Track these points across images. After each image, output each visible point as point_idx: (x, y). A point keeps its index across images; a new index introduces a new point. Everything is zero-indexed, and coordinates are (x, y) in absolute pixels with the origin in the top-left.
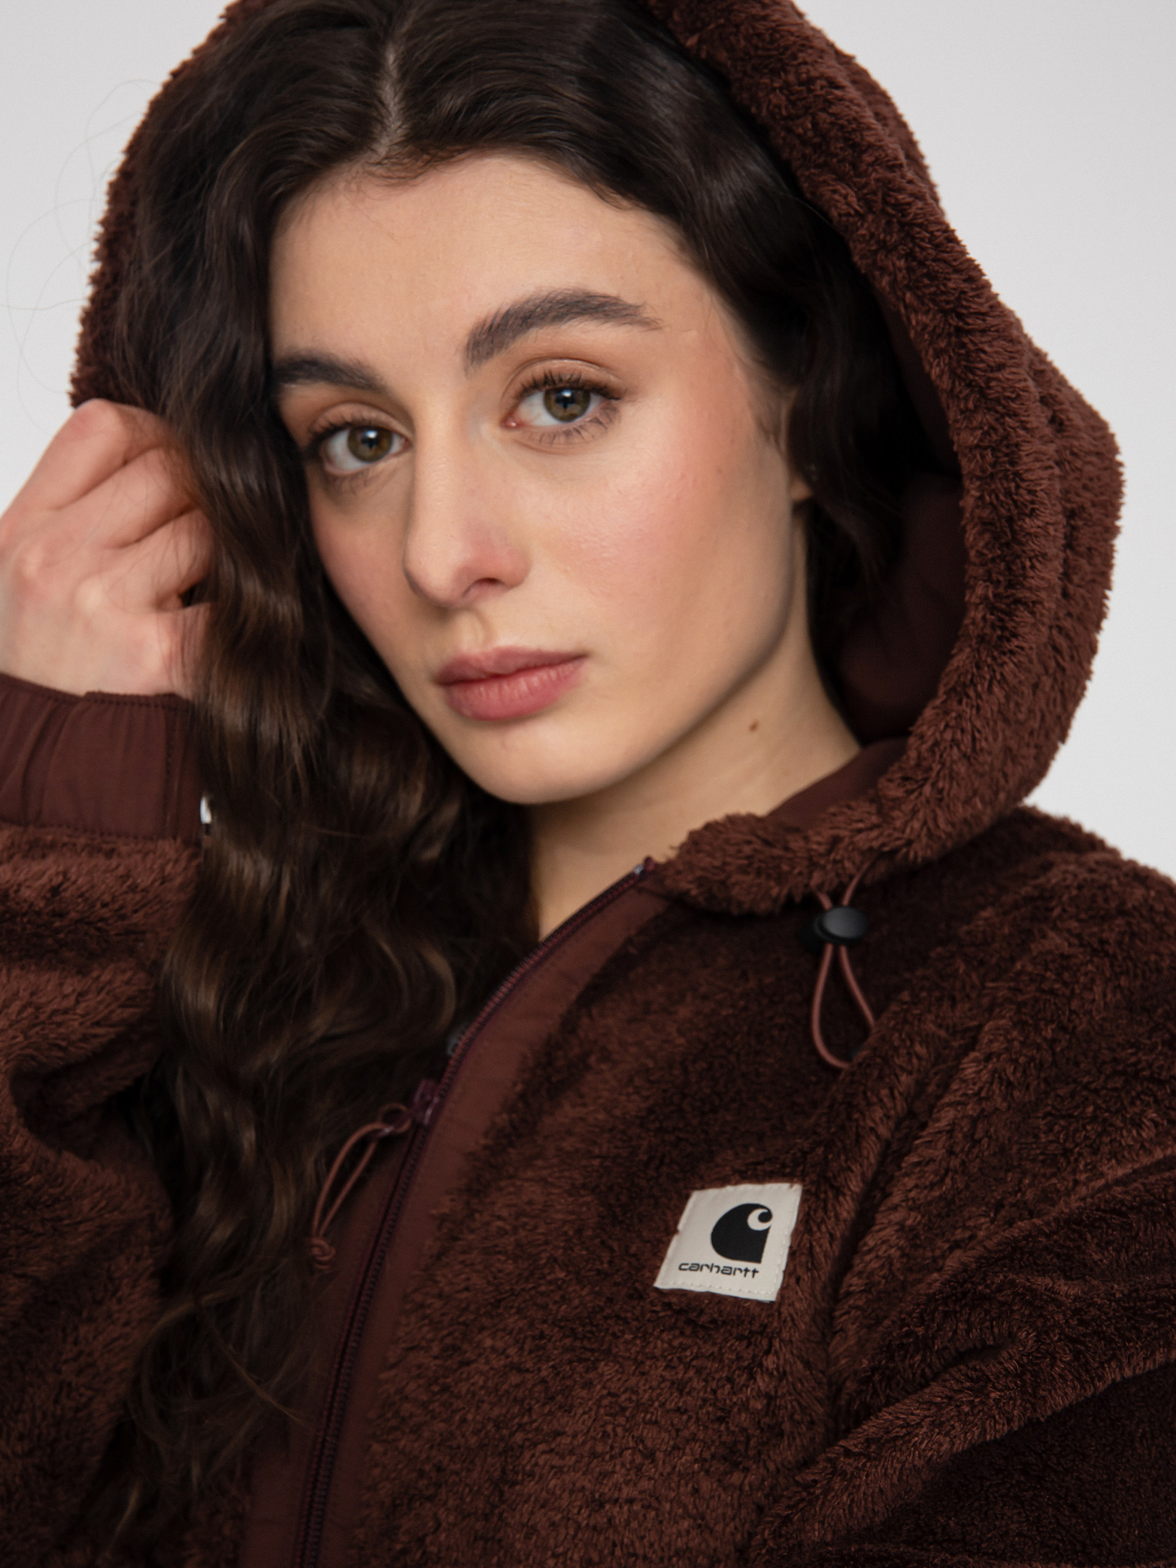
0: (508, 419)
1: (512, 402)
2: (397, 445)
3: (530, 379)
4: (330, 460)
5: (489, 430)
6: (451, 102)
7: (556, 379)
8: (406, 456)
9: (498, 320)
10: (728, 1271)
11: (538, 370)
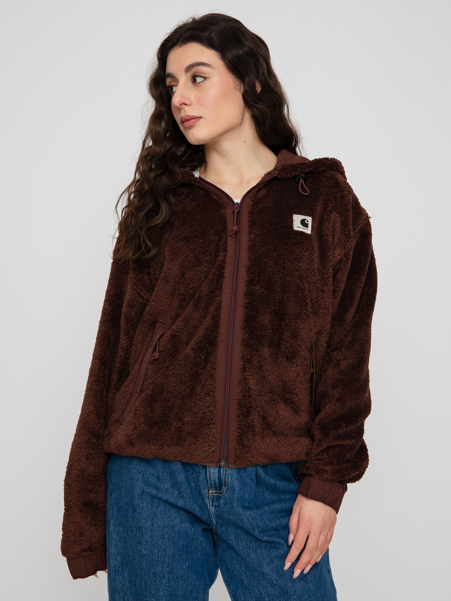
9: (189, 66)
10: (304, 228)
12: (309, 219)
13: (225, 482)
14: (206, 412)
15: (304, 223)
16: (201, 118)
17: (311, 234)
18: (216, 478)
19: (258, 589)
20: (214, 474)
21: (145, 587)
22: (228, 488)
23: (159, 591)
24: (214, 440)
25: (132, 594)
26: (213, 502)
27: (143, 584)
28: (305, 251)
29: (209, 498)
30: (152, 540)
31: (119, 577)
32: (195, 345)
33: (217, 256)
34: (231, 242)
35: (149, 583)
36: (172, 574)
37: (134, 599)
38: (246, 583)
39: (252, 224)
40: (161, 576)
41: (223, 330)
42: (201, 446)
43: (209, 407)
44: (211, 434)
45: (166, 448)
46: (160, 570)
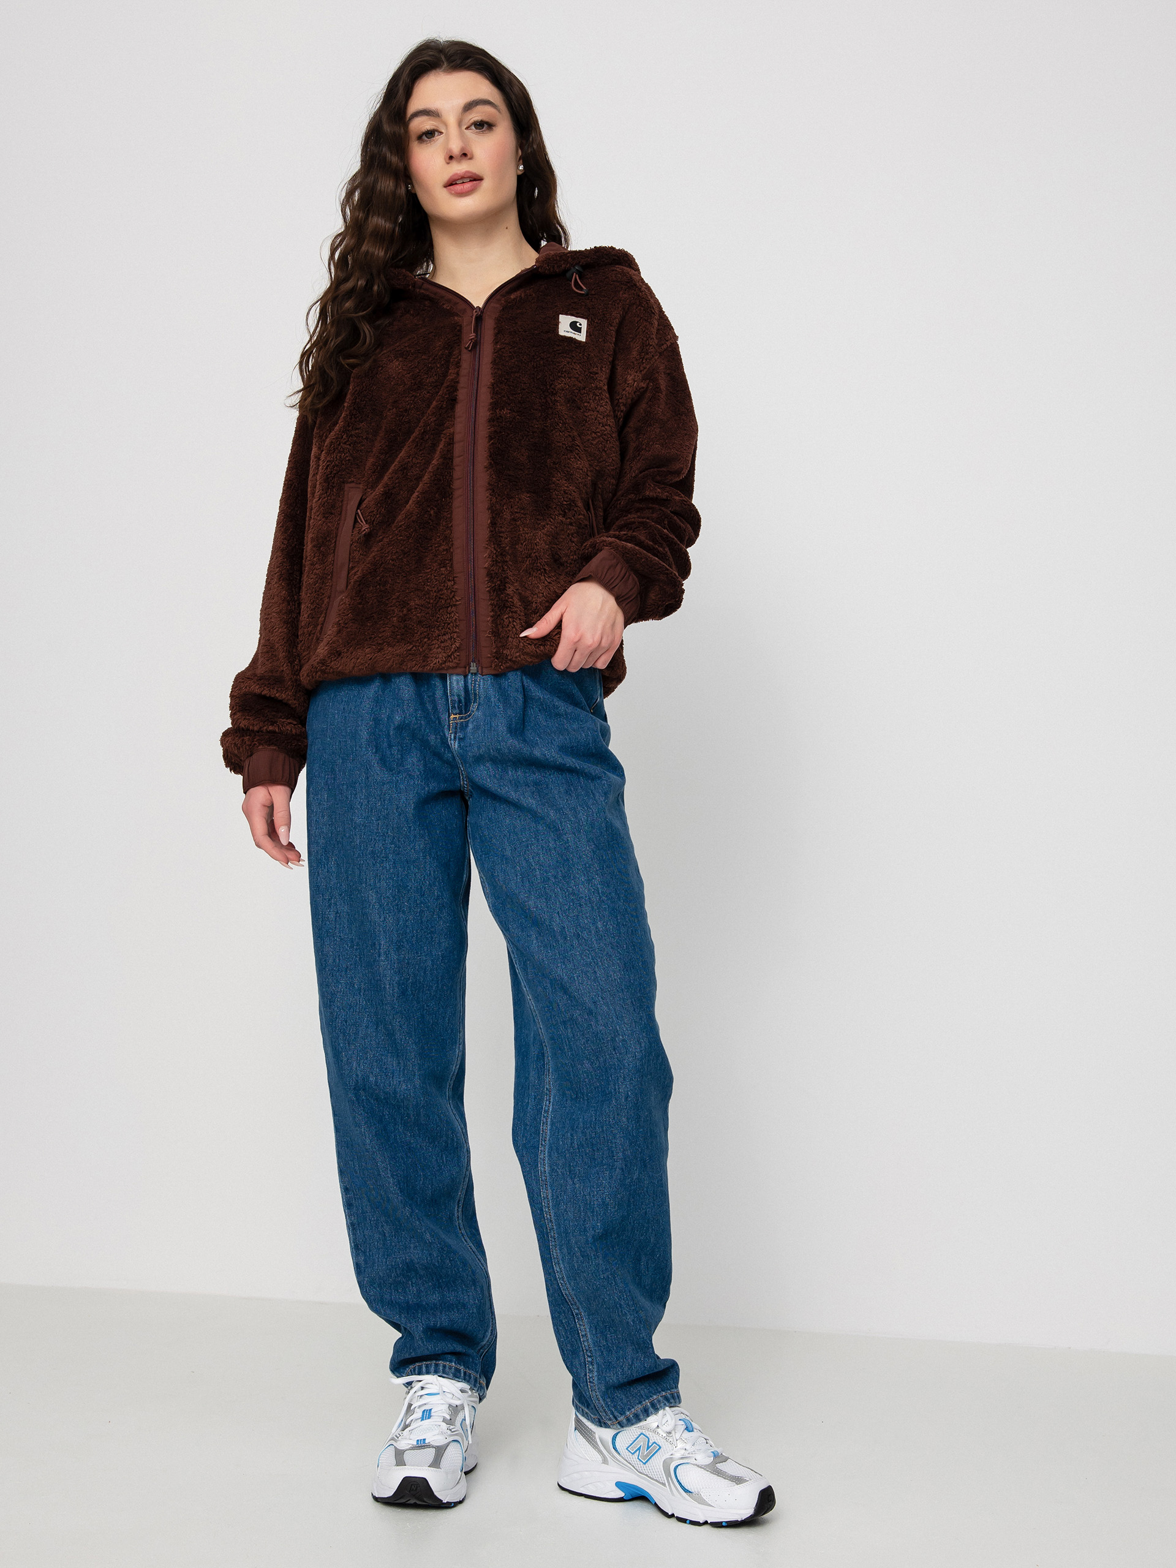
0: (467, 128)
5: (464, 129)
9: (470, 103)
12: (583, 323)
13: (475, 694)
14: (441, 590)
15: (574, 326)
16: (482, 179)
17: (586, 342)
18: (462, 689)
19: (525, 859)
20: (458, 683)
21: (360, 875)
22: (479, 705)
23: (380, 879)
24: (457, 630)
25: (341, 895)
26: (456, 733)
27: (357, 872)
28: (574, 363)
29: (450, 728)
30: (368, 802)
31: (322, 870)
32: (418, 497)
33: (445, 375)
34: (466, 357)
35: (364, 868)
36: (398, 854)
37: (344, 903)
38: (508, 853)
39: (499, 332)
40: (383, 857)
41: (457, 473)
42: (438, 640)
43: (445, 582)
44: (451, 622)
45: (386, 648)
46: (381, 848)
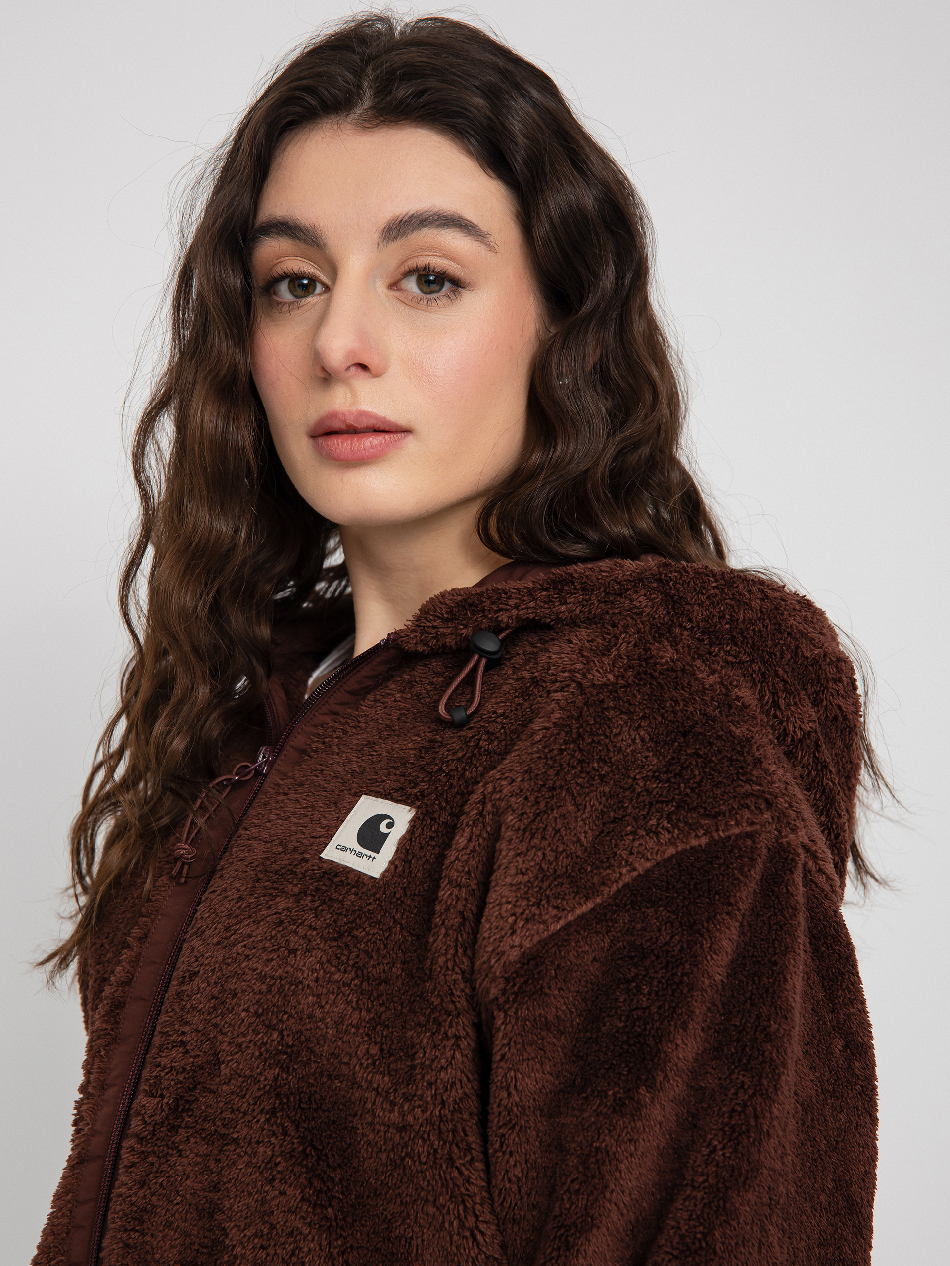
0: (394, 285)
1: (400, 276)
2: (319, 288)
3: (415, 266)
4: (275, 294)
5: (381, 287)
6: (403, 92)
7: (431, 269)
8: (325, 296)
9: (406, 218)
10: (360, 855)
11: (422, 261)
12: (400, 819)
15: (371, 831)
16: (407, 431)
